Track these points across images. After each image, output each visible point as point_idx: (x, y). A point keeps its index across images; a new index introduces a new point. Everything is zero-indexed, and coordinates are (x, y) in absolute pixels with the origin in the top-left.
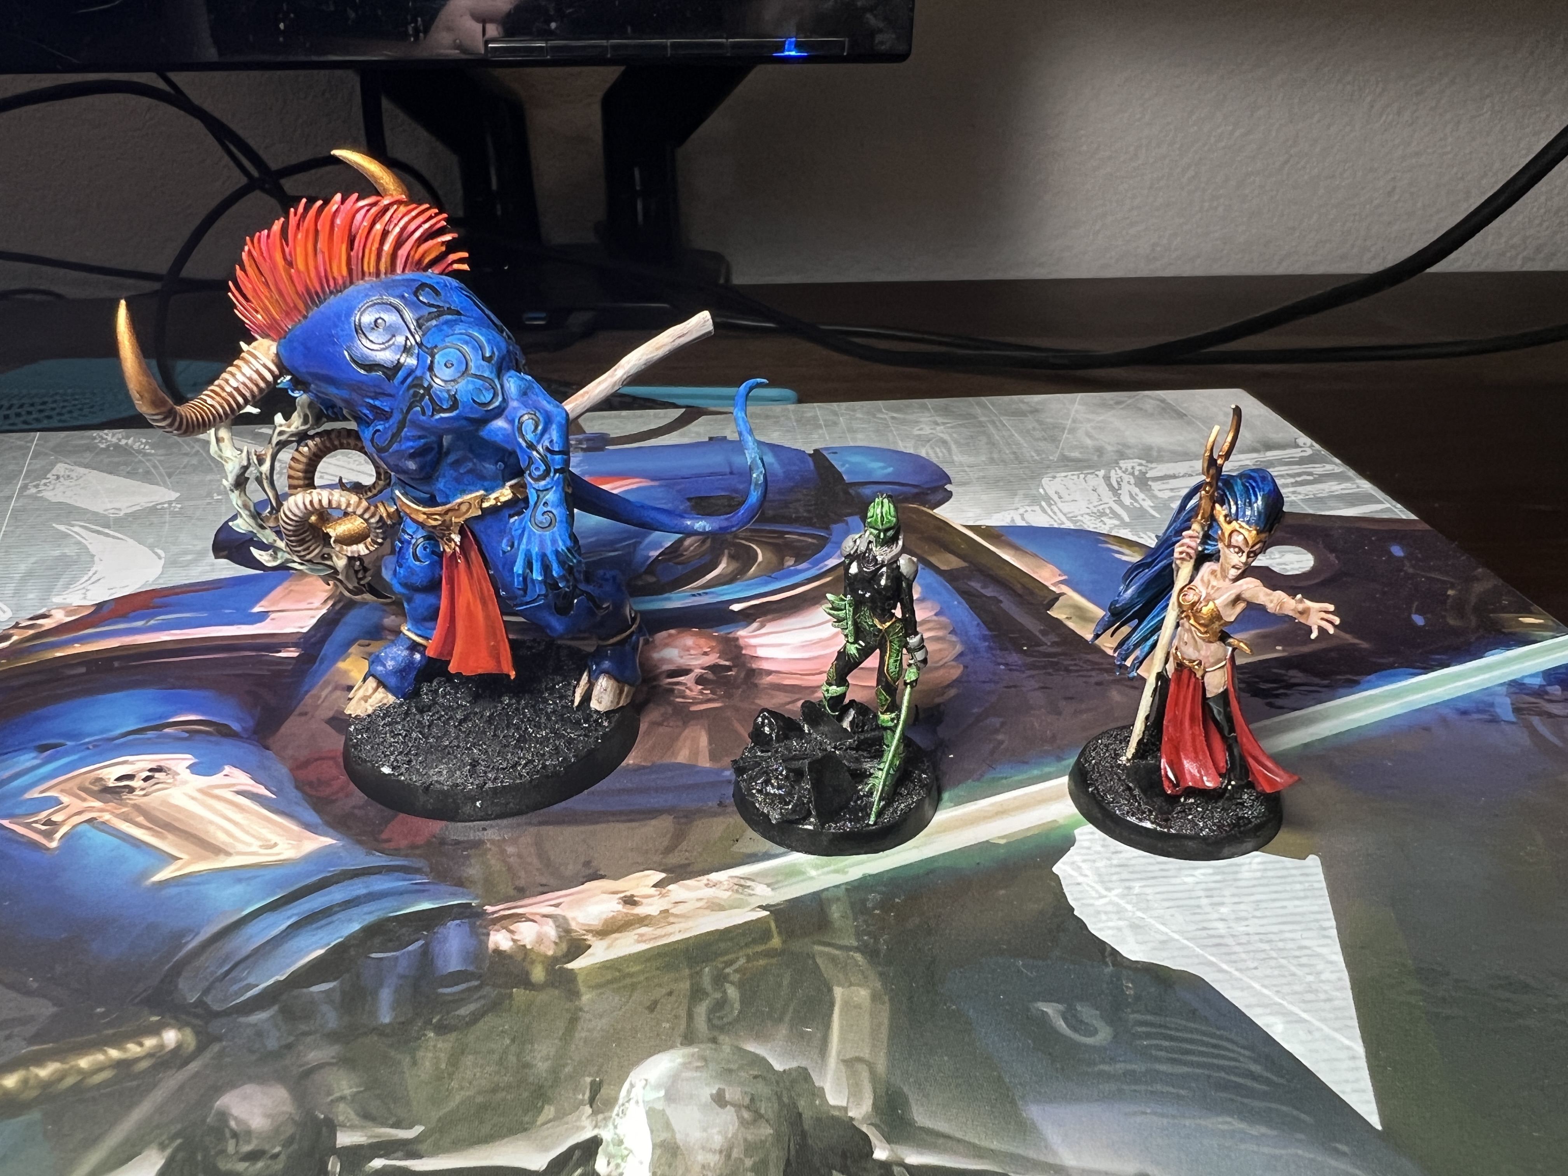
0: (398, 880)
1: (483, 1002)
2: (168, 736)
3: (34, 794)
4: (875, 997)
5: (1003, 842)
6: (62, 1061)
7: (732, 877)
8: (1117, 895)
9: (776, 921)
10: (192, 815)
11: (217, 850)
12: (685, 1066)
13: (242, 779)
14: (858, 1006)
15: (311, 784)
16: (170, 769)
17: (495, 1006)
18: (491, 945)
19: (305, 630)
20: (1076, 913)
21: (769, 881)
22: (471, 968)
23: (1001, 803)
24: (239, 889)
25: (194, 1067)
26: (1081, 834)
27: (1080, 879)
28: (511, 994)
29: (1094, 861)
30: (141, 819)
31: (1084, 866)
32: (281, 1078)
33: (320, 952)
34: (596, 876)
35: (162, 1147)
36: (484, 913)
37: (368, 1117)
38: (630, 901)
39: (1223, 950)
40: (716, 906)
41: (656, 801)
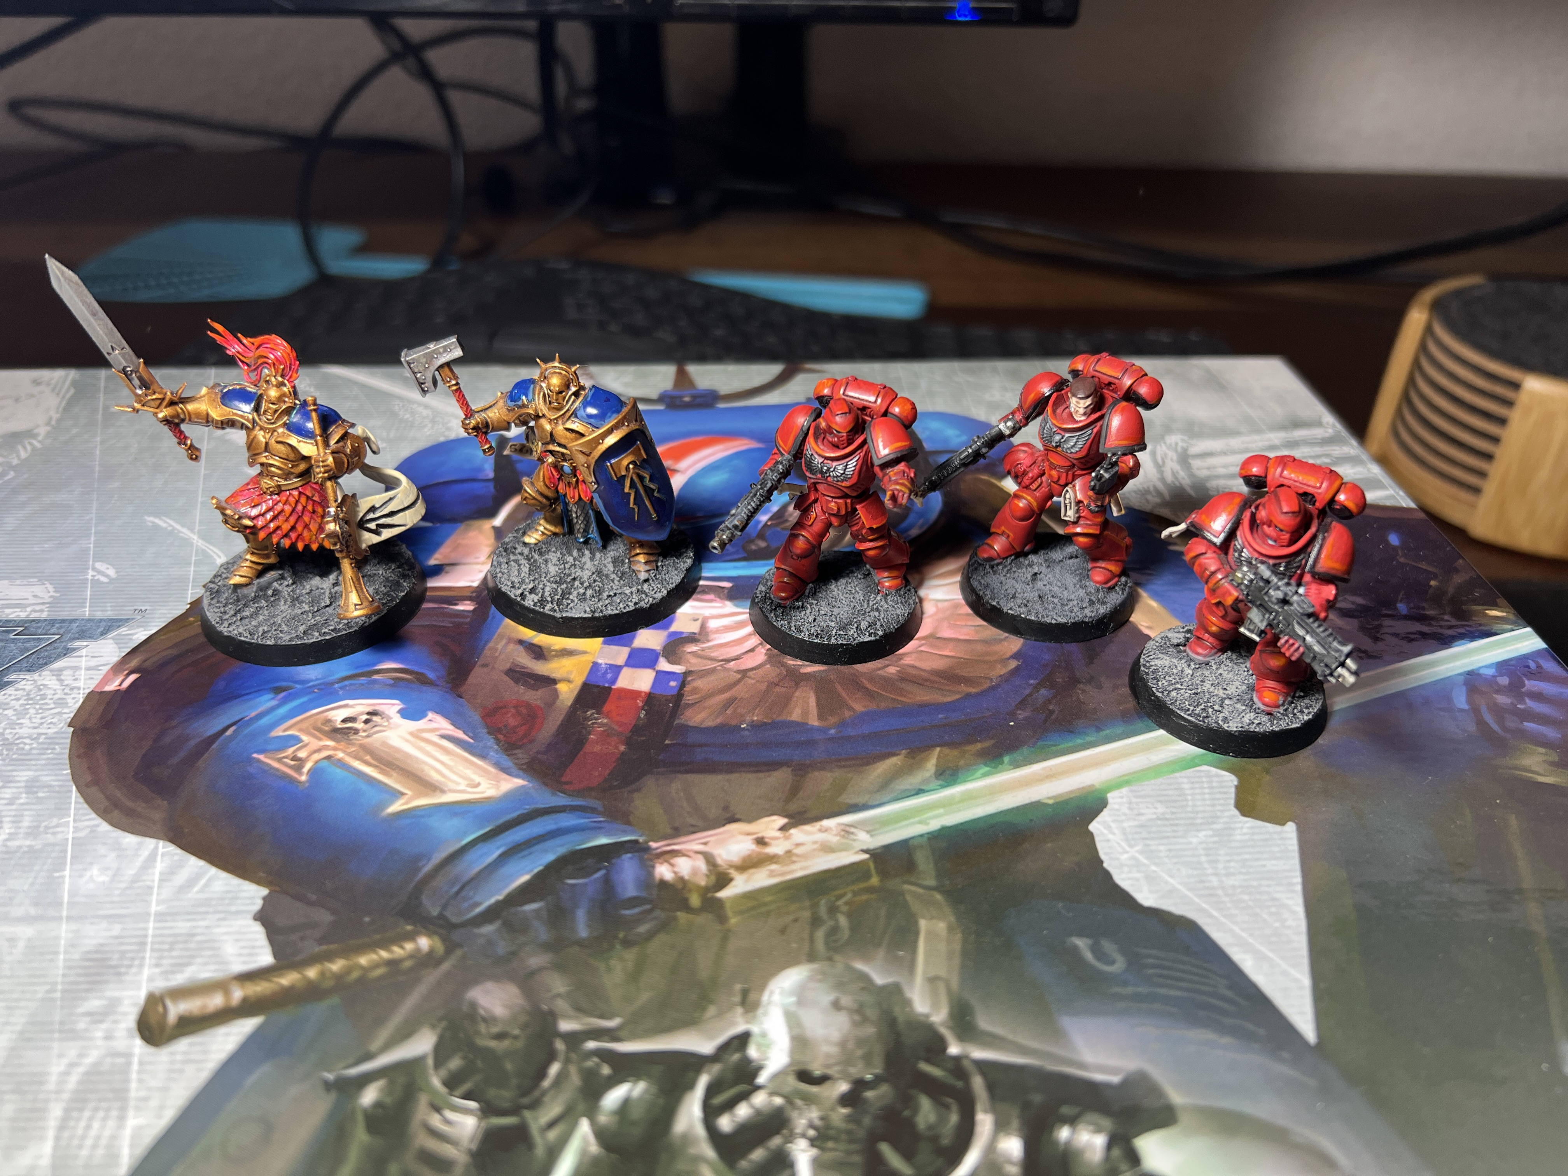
0: (579, 818)
1: (655, 922)
2: (376, 681)
3: (278, 732)
4: (950, 929)
5: (1050, 802)
6: (347, 959)
7: (839, 824)
8: (1137, 851)
9: (875, 862)
10: (408, 756)
11: (433, 788)
12: (811, 978)
13: (443, 724)
14: (937, 936)
15: (500, 730)
16: (384, 713)
17: (665, 926)
18: (657, 876)
19: (476, 585)
20: (1105, 865)
21: (868, 829)
22: (644, 894)
23: (1050, 768)
24: (456, 822)
25: (446, 966)
26: (1113, 798)
27: (1110, 837)
28: (676, 916)
29: (1122, 821)
30: (368, 758)
31: (1113, 825)
32: (512, 977)
33: (526, 878)
34: (733, 820)
35: (433, 1027)
36: (649, 848)
37: (580, 1010)
38: (761, 842)
39: (1215, 899)
40: (827, 849)
41: (776, 755)
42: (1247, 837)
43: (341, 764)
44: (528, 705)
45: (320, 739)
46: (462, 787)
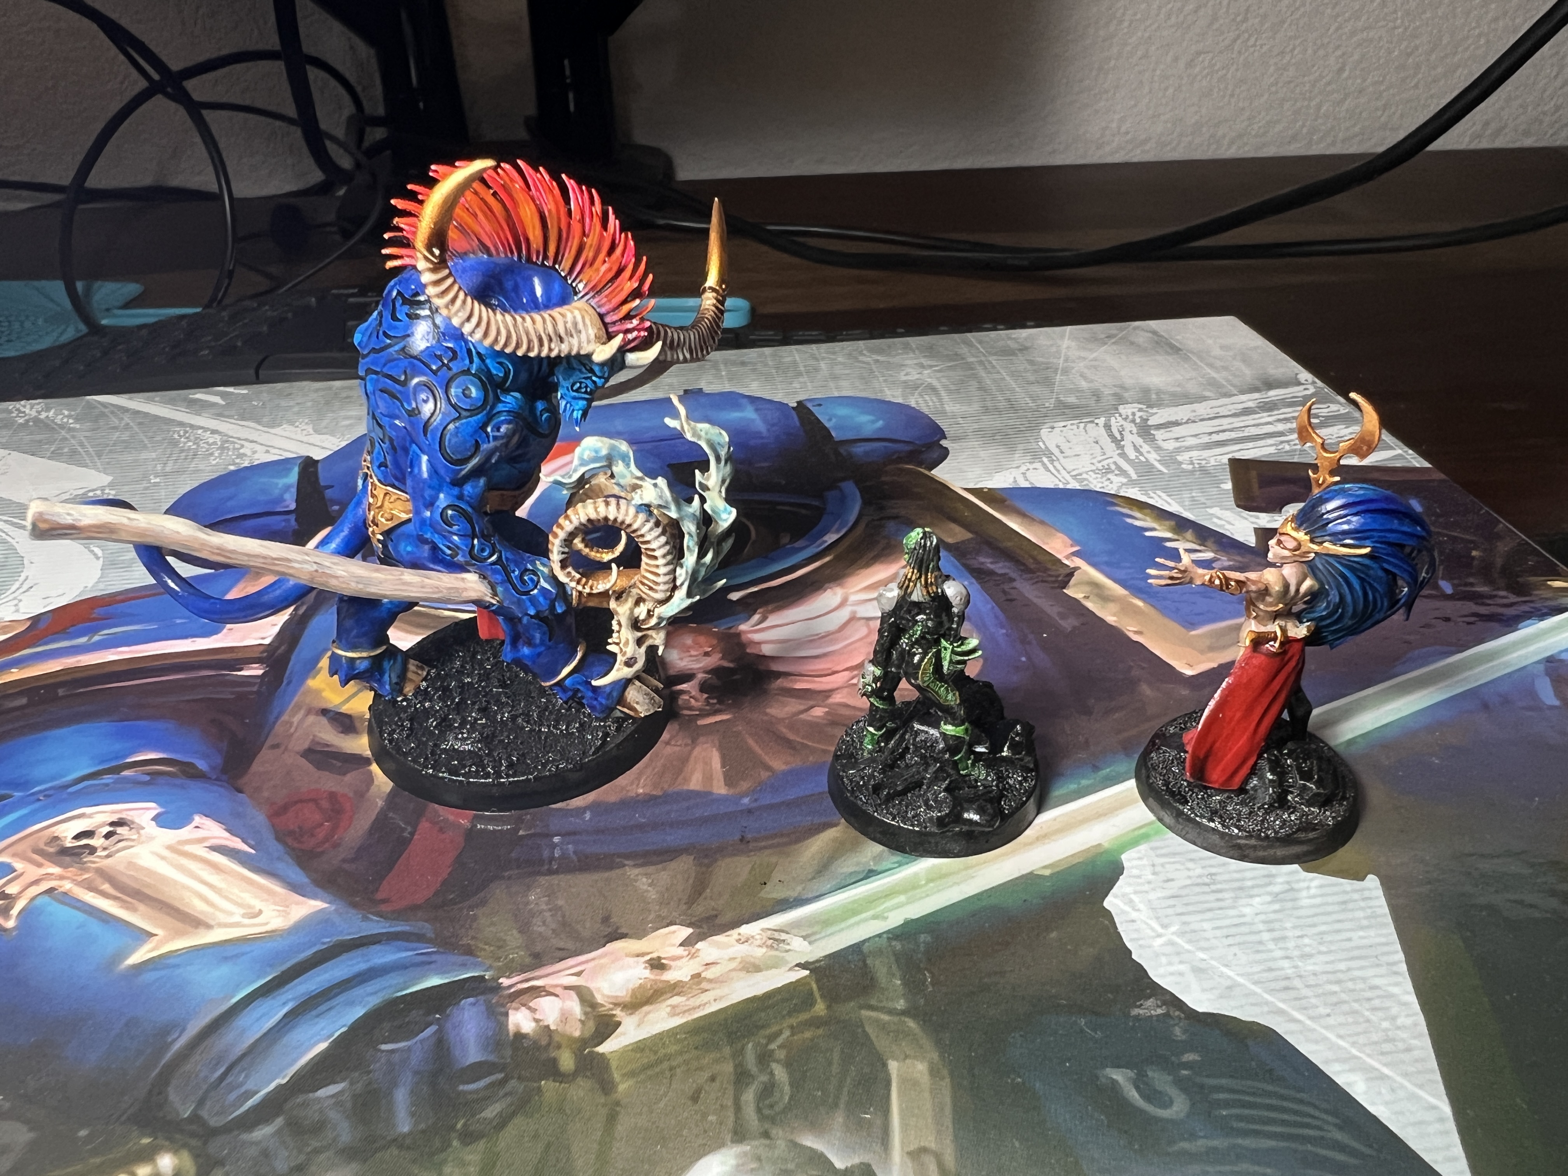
0: (400, 950)
1: (509, 1100)
2: (126, 780)
4: (934, 1072)
5: (1047, 872)
7: (763, 930)
8: (1175, 933)
9: (818, 981)
10: (164, 879)
11: (197, 923)
12: (741, 1167)
13: (215, 832)
14: (915, 1083)
15: (291, 833)
16: (133, 822)
17: (523, 1105)
18: (511, 1028)
19: (267, 641)
20: (1134, 957)
21: (804, 934)
22: (492, 1058)
24: (224, 971)
26: (1129, 860)
27: (1134, 915)
28: (539, 1089)
29: (1147, 891)
30: (106, 887)
31: (1135, 899)
33: (323, 1046)
34: (616, 936)
36: (499, 987)
38: (657, 965)
39: (1292, 994)
40: (750, 967)
41: (672, 838)
42: (1318, 900)
43: (66, 899)
44: (333, 796)
45: (40, 865)
46: (237, 918)
